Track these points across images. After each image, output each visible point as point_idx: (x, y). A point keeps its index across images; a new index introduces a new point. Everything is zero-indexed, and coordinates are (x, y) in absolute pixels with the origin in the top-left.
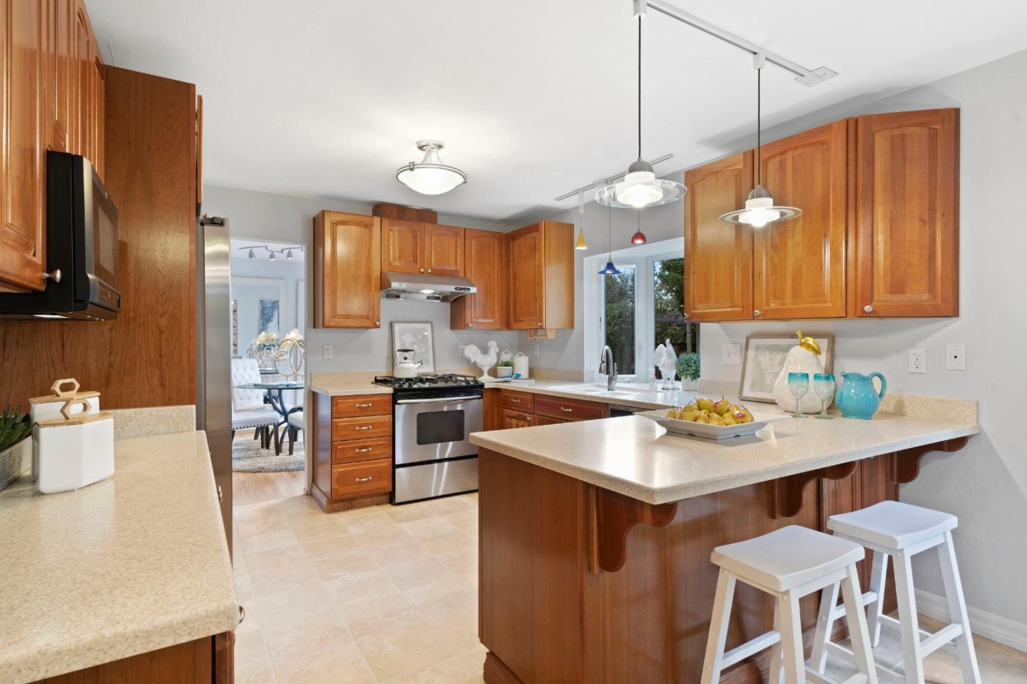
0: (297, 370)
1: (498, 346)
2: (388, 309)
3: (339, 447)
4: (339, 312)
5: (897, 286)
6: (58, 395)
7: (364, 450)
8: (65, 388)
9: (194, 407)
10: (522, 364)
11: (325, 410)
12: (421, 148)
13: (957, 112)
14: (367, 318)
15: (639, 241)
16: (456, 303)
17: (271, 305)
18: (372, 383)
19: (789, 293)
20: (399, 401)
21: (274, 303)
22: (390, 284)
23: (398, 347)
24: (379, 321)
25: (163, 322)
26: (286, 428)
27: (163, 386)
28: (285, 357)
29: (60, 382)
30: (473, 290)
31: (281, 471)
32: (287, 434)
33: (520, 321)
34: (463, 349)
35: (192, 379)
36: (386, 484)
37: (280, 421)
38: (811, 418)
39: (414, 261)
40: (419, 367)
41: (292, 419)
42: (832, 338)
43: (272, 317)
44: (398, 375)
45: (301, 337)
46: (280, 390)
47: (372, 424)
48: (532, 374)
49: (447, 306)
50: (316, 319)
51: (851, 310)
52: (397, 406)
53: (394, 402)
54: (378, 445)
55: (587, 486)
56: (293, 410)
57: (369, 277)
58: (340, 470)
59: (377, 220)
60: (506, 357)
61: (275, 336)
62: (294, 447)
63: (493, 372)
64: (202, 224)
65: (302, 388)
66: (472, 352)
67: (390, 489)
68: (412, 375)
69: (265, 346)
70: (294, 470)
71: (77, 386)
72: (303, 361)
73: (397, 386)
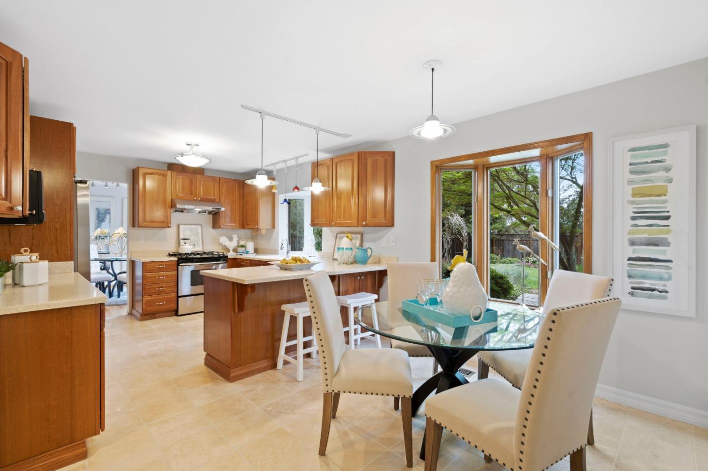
0: (122, 250)
1: (238, 237)
2: (176, 217)
3: (147, 287)
4: (148, 218)
5: (374, 216)
6: (22, 254)
7: (161, 289)
8: (26, 251)
9: (73, 262)
10: (250, 246)
11: (139, 272)
12: (188, 145)
13: (393, 153)
14: (164, 222)
15: (296, 190)
16: (215, 215)
17: (104, 211)
18: (167, 256)
19: (342, 217)
20: (181, 264)
21: (106, 210)
22: (176, 206)
23: (182, 237)
24: (170, 224)
25: (58, 226)
26: (115, 284)
27: (58, 253)
28: (114, 243)
29: (23, 249)
30: (223, 209)
31: (112, 305)
32: (116, 286)
33: (249, 225)
34: (219, 239)
35: (72, 250)
36: (174, 306)
37: (112, 280)
38: (345, 264)
39: (190, 194)
40: (192, 248)
41: (120, 277)
42: (362, 235)
43: (105, 218)
44: (181, 252)
45: (125, 232)
46: (112, 261)
47: (166, 276)
48: (256, 251)
49: (211, 216)
50: (134, 222)
51: (359, 224)
52: (179, 267)
53: (178, 265)
54: (169, 286)
55: (233, 283)
56: (120, 273)
57: (165, 201)
58: (147, 299)
59: (169, 173)
60: (242, 243)
61: (107, 231)
62: (121, 294)
63: (235, 250)
64: (76, 183)
65: (126, 260)
66: (224, 240)
67: (176, 308)
68: (189, 252)
69: (100, 237)
70: (121, 305)
71: (29, 251)
72: (126, 245)
73: (180, 257)
